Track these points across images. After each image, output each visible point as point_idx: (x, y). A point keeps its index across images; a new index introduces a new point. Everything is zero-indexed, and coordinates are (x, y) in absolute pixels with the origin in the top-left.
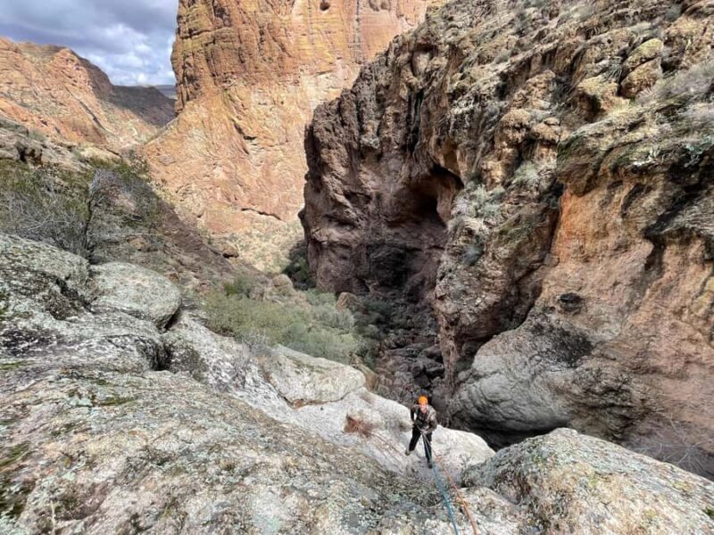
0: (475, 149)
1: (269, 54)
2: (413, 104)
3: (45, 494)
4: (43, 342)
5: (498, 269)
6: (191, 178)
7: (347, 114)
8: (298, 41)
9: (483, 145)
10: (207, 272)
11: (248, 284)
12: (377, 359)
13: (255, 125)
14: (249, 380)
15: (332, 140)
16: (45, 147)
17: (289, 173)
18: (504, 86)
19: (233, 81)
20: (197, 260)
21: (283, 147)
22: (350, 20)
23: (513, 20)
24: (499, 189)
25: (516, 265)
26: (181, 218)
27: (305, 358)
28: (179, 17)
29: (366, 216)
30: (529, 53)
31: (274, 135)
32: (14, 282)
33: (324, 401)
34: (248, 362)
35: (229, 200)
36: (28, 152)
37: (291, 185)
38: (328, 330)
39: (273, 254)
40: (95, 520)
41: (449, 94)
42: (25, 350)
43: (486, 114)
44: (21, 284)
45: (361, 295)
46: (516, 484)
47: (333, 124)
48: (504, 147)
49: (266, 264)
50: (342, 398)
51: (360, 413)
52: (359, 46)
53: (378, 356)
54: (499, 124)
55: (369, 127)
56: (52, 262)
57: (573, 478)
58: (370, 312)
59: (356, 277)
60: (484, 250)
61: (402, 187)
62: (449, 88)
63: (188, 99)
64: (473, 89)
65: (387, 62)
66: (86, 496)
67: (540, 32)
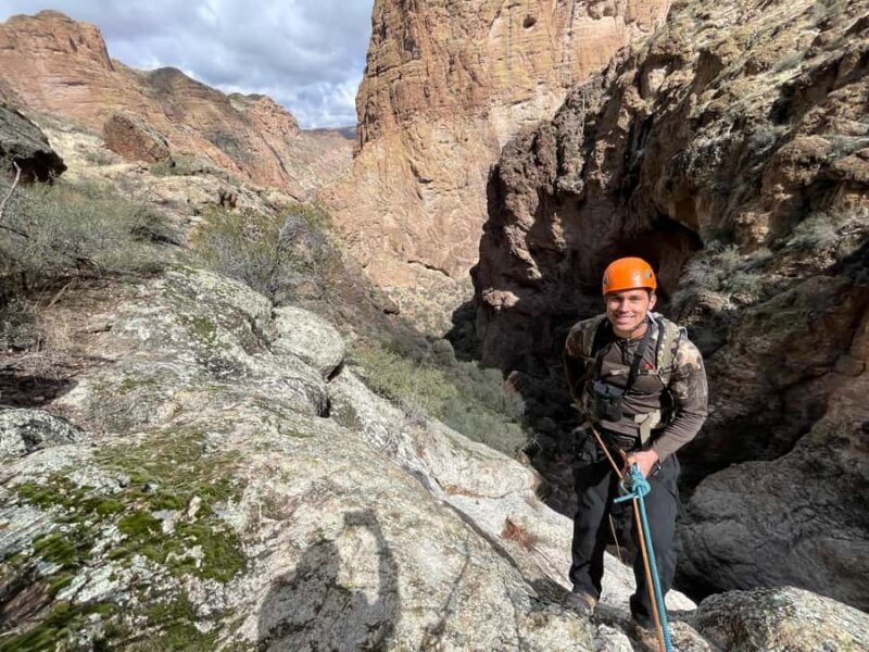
0: (726, 194)
1: (456, 86)
2: (636, 136)
3: (255, 493)
4: (238, 373)
5: (748, 368)
6: (361, 225)
7: (543, 151)
8: (492, 67)
9: (742, 188)
10: (365, 328)
11: (405, 346)
12: (552, 463)
13: (433, 166)
14: (401, 449)
15: (521, 183)
16: (240, 192)
17: (464, 222)
18: (788, 104)
19: (415, 118)
20: (357, 313)
21: (461, 191)
22: (559, 35)
23: (811, 7)
24: (763, 253)
25: (783, 367)
26: (347, 267)
27: (463, 440)
28: (369, 55)
29: (555, 278)
30: (838, 53)
31: (453, 178)
32: (220, 316)
33: (481, 494)
34: (402, 431)
35: (396, 250)
36: (226, 197)
37: (466, 237)
38: (490, 414)
39: (436, 315)
40: (289, 524)
41: (692, 119)
42: (225, 377)
43: (751, 145)
44: (225, 318)
45: (538, 377)
46: (729, 629)
47: (524, 164)
48: (778, 192)
49: (426, 326)
50: (502, 497)
51: (524, 519)
52: (568, 66)
53: (553, 459)
54: (773, 160)
55: (572, 167)
56: (247, 301)
57: (815, 637)
58: (548, 401)
59: (534, 354)
60: (728, 338)
61: (609, 243)
62: (694, 112)
63: (367, 140)
64: (732, 111)
65: (604, 82)
66: (281, 504)
67: (860, 20)
